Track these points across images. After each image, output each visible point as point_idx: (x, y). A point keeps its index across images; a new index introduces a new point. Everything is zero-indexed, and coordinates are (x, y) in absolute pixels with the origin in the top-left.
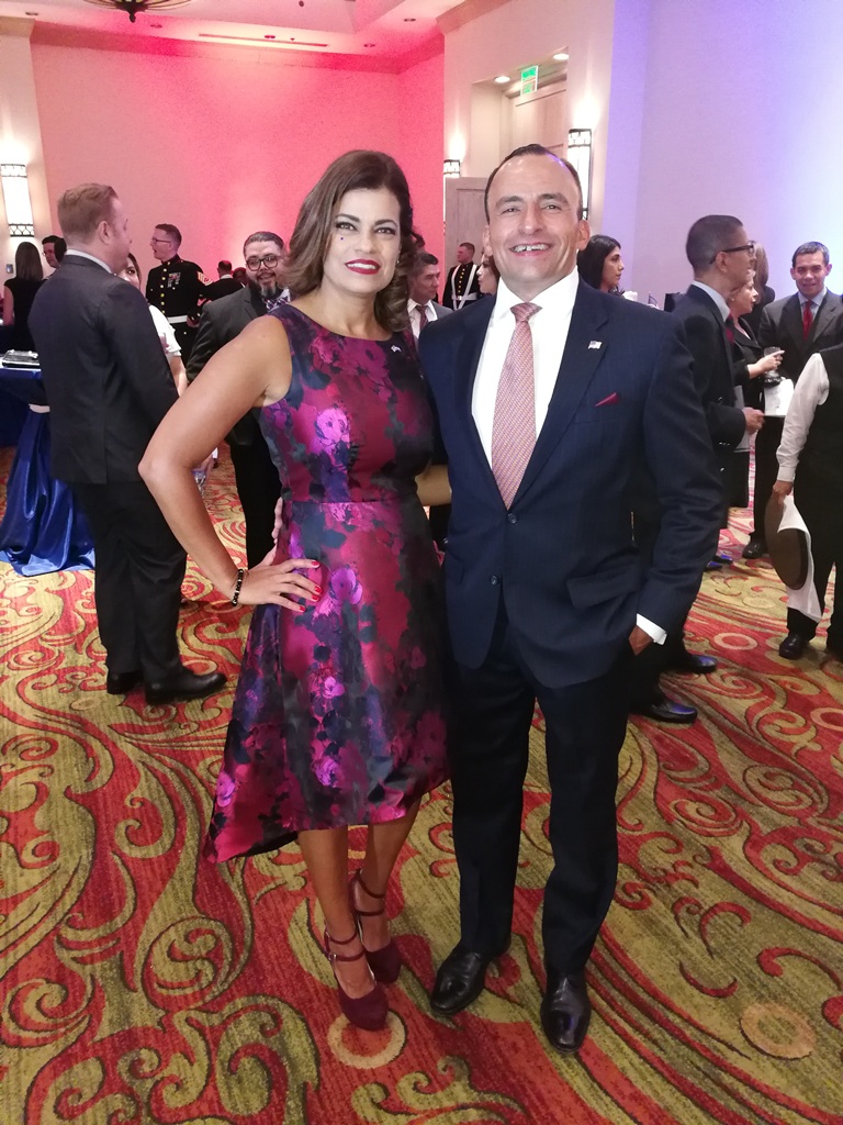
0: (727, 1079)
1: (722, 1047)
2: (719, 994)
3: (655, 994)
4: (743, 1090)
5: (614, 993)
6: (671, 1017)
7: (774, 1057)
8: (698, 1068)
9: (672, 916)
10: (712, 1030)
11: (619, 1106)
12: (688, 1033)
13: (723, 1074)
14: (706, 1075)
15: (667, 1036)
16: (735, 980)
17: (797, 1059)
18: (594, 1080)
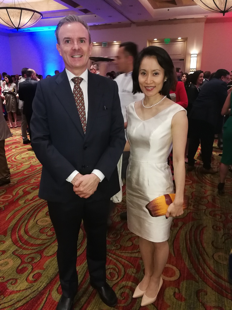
0: (200, 257)
1: (205, 254)
2: (216, 248)
3: (201, 241)
4: (201, 260)
5: (193, 238)
6: (200, 245)
7: (215, 260)
8: (196, 253)
9: (223, 234)
10: (207, 251)
11: (173, 249)
12: (201, 249)
13: (200, 256)
14: (196, 255)
15: (196, 247)
16: (224, 248)
17: (221, 263)
18: (173, 244)
